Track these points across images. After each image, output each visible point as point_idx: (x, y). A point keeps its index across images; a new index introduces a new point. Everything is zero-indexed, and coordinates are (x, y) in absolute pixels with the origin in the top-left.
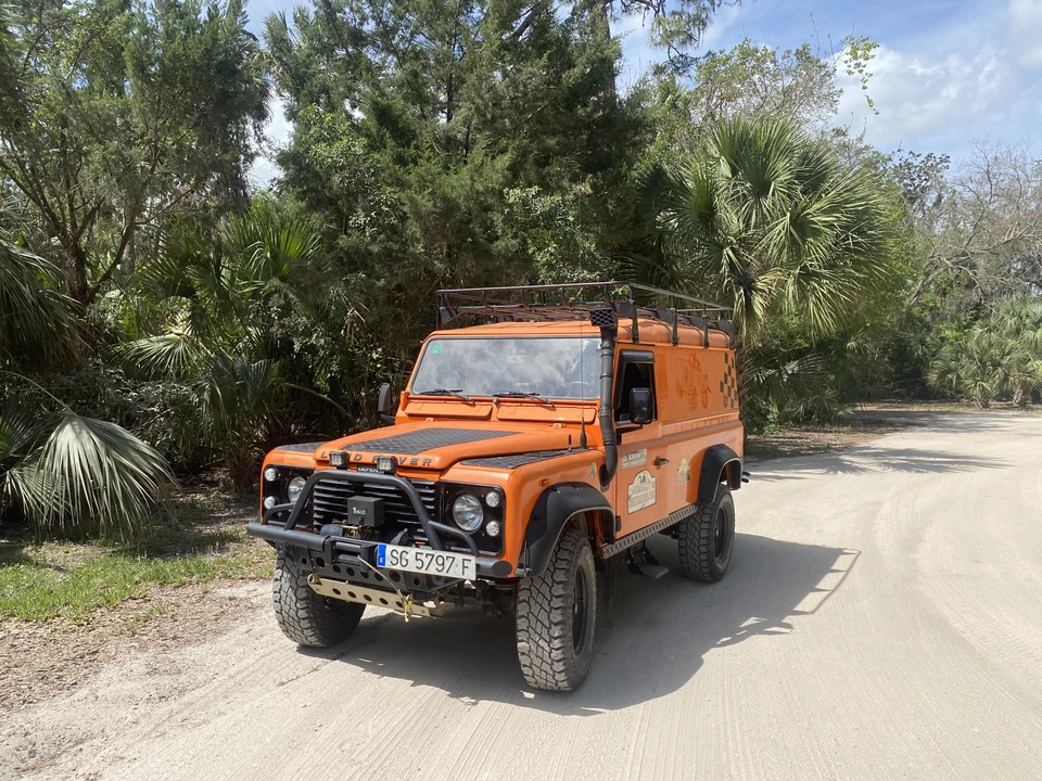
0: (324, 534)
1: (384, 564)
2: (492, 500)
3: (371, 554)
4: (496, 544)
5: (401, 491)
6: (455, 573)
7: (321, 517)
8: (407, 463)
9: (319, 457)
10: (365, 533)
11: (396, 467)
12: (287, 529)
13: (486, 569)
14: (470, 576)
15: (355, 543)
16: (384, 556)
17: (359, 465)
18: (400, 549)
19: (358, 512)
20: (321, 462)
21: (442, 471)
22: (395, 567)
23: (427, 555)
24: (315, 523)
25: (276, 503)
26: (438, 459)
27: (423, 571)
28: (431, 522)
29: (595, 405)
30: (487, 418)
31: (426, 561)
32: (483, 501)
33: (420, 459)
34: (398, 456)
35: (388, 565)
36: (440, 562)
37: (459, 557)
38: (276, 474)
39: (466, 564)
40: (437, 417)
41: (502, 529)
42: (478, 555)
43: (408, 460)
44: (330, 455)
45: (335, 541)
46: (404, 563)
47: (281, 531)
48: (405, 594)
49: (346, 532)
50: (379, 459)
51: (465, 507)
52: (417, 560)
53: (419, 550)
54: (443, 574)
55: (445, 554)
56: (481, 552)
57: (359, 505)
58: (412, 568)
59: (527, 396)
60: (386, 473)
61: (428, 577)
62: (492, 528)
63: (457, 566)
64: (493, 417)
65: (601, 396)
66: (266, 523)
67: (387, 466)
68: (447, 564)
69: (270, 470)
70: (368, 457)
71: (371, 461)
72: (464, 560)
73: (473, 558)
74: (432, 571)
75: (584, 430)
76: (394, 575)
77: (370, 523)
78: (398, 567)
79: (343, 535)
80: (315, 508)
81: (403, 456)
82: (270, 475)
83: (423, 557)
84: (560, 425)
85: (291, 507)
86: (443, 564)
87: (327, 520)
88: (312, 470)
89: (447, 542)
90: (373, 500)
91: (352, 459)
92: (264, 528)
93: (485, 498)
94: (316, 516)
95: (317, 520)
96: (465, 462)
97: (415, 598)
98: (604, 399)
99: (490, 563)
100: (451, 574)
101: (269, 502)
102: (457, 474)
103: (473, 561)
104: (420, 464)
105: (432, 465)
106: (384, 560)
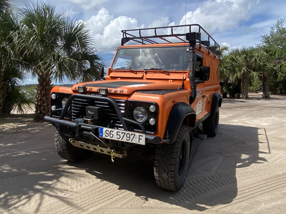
0: (76, 122)
1: (102, 136)
2: (152, 108)
3: (96, 132)
4: (154, 129)
5: (110, 104)
6: (135, 141)
7: (75, 114)
8: (113, 92)
9: (74, 89)
10: (94, 122)
11: (108, 94)
12: (60, 119)
13: (150, 140)
14: (143, 142)
15: (89, 127)
16: (102, 132)
17: (91, 93)
18: (110, 130)
19: (91, 113)
20: (75, 91)
21: (129, 95)
22: (107, 138)
23: (122, 133)
24: (73, 117)
25: (56, 108)
26: (126, 90)
27: (120, 140)
28: (124, 118)
29: (187, 73)
30: (142, 78)
31: (122, 136)
32: (147, 109)
33: (119, 90)
34: (108, 89)
35: (104, 136)
36: (128, 136)
37: (137, 134)
38: (56, 96)
39: (141, 137)
40: (122, 78)
41: (157, 122)
42: (146, 134)
43: (113, 90)
44: (78, 88)
45: (81, 125)
46: (111, 136)
47: (58, 120)
48: (112, 149)
49: (86, 122)
50: (100, 90)
51: (139, 112)
52: (117, 135)
53: (118, 131)
54: (130, 141)
55: (131, 133)
56: (147, 132)
57: (91, 110)
58: (115, 138)
59: (158, 70)
60: (103, 96)
61: (123, 142)
62: (152, 121)
63: (136, 138)
64: (144, 78)
65: (190, 69)
66: (51, 116)
67: (103, 93)
68: (131, 137)
69: (53, 95)
70: (95, 89)
71: (96, 91)
72: (139, 136)
73: (144, 135)
74: (124, 140)
75: (183, 82)
76: (107, 141)
77: (96, 118)
78: (108, 138)
79: (84, 123)
80: (73, 111)
81: (111, 89)
82: (53, 96)
83: (120, 134)
84: (172, 80)
85: (62, 110)
86: (129, 137)
87: (78, 116)
88: (71, 94)
89: (131, 127)
90: (97, 108)
91: (88, 90)
92: (51, 118)
93: (149, 108)
94: (73, 114)
95: (74, 116)
96: (139, 92)
97: (116, 150)
98: (191, 70)
99: (152, 138)
100: (133, 142)
101: (53, 108)
102: (136, 97)
103: (144, 137)
104: (118, 92)
105: (124, 93)
106: (102, 134)
